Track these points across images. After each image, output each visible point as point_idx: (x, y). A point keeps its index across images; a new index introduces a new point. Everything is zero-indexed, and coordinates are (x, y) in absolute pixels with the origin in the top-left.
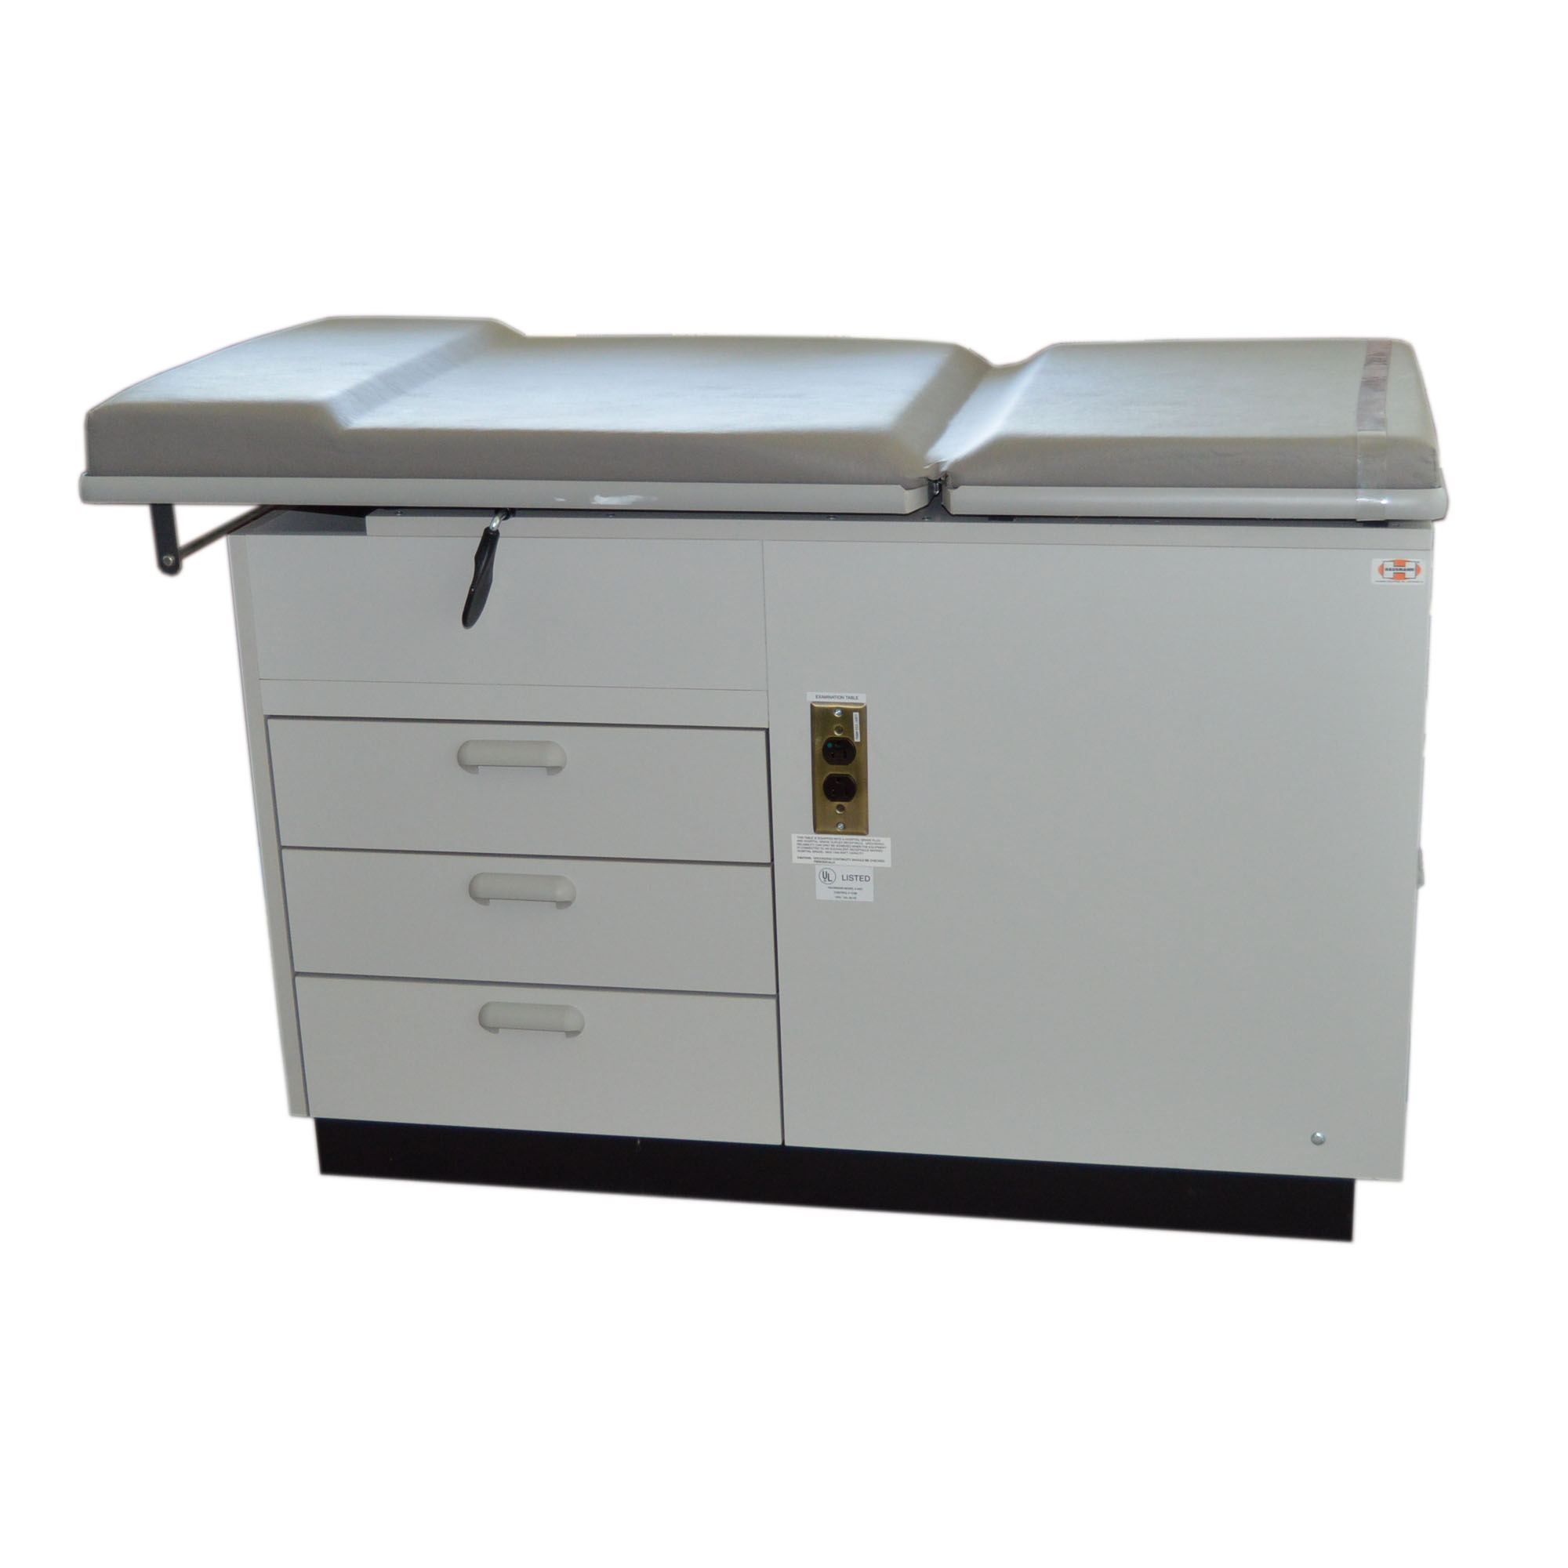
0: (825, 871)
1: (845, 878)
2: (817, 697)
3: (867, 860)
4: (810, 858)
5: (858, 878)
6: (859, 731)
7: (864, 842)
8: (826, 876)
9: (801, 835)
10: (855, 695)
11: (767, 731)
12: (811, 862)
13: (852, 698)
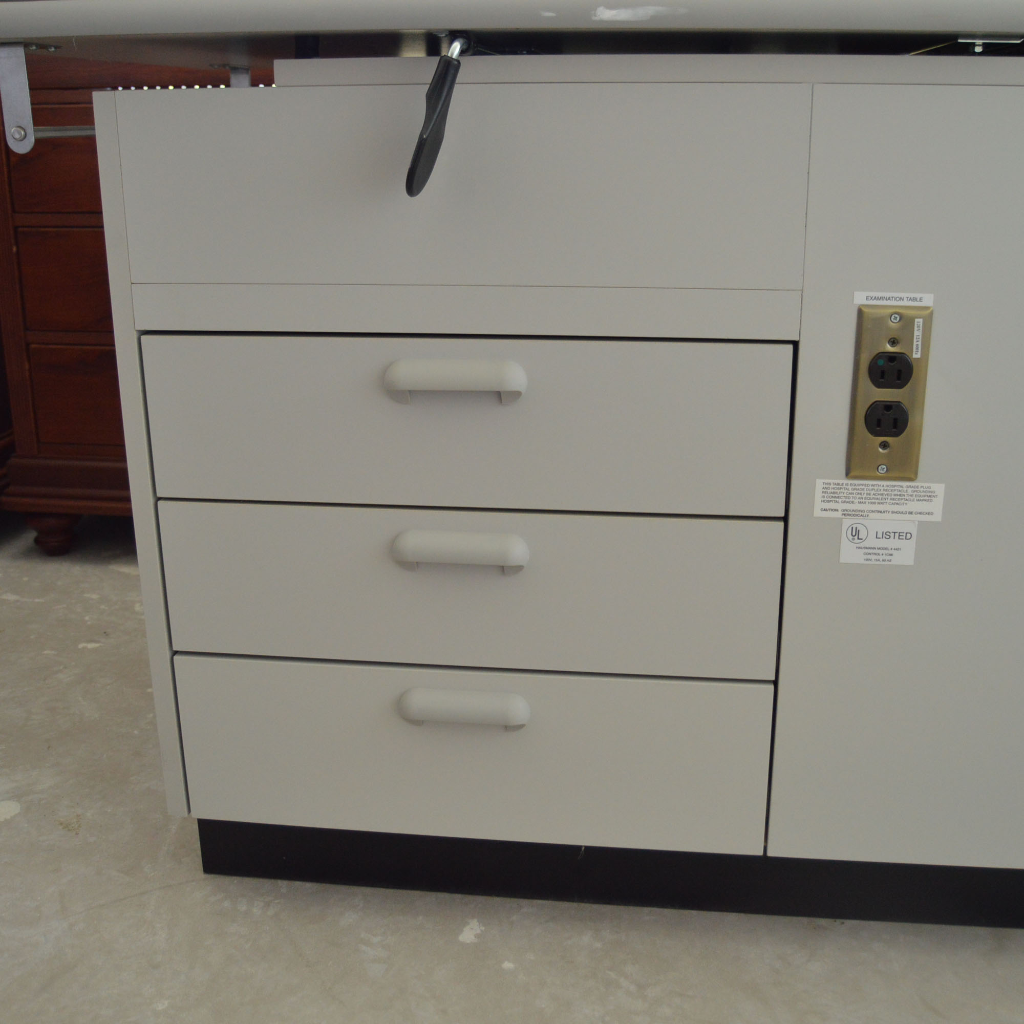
0: (854, 526)
1: (880, 535)
2: (867, 299)
3: (911, 513)
4: (837, 510)
5: (897, 535)
6: (920, 343)
7: (910, 490)
8: (856, 534)
9: (827, 481)
10: (918, 296)
11: (795, 344)
12: (838, 515)
13: (915, 299)
